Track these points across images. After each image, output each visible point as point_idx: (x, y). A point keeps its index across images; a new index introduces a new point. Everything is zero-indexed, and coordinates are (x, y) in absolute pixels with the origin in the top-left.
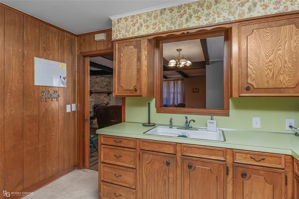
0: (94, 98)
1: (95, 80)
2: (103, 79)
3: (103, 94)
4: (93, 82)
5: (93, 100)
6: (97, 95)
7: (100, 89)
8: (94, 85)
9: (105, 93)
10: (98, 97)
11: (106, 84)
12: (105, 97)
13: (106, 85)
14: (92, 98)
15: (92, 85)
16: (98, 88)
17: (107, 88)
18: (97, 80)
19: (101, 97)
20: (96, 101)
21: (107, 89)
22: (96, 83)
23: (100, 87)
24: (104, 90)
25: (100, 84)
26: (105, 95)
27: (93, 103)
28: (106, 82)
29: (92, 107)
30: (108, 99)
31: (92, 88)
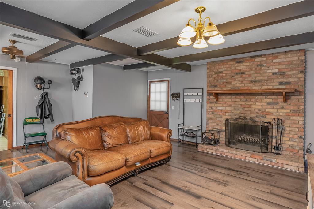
0: (230, 106)
1: (233, 68)
2: (263, 61)
3: (261, 97)
4: (226, 74)
5: (228, 108)
6: (237, 100)
7: (251, 85)
8: (231, 78)
9: (273, 94)
10: (243, 103)
11: (277, 71)
12: (269, 104)
13: (275, 74)
14: (225, 105)
15: (225, 81)
16: (243, 85)
17: (282, 80)
18: (238, 68)
19: (252, 103)
20: (235, 111)
21: (281, 84)
22: (237, 74)
23: (251, 82)
24: (264, 87)
25: (250, 76)
26: (268, 100)
27: (227, 114)
28: (277, 67)
29: (224, 122)
30: (289, 111)
31: (225, 86)
